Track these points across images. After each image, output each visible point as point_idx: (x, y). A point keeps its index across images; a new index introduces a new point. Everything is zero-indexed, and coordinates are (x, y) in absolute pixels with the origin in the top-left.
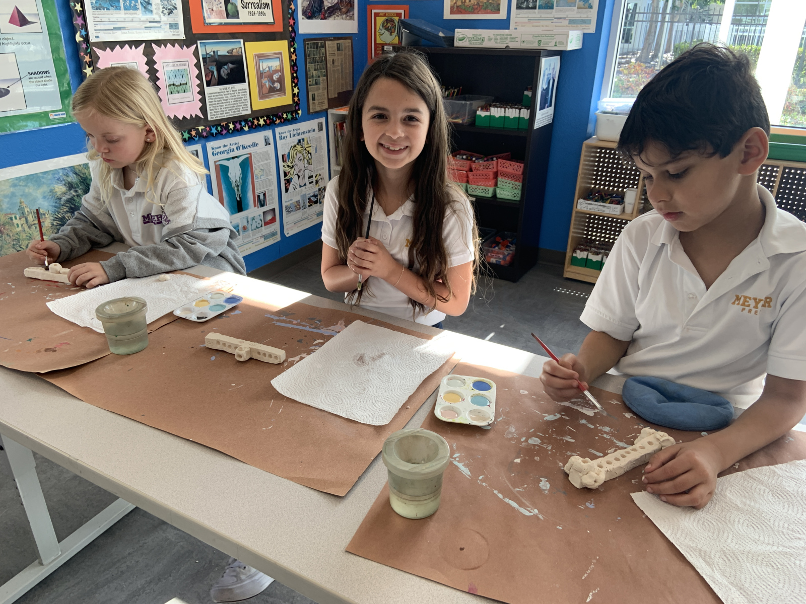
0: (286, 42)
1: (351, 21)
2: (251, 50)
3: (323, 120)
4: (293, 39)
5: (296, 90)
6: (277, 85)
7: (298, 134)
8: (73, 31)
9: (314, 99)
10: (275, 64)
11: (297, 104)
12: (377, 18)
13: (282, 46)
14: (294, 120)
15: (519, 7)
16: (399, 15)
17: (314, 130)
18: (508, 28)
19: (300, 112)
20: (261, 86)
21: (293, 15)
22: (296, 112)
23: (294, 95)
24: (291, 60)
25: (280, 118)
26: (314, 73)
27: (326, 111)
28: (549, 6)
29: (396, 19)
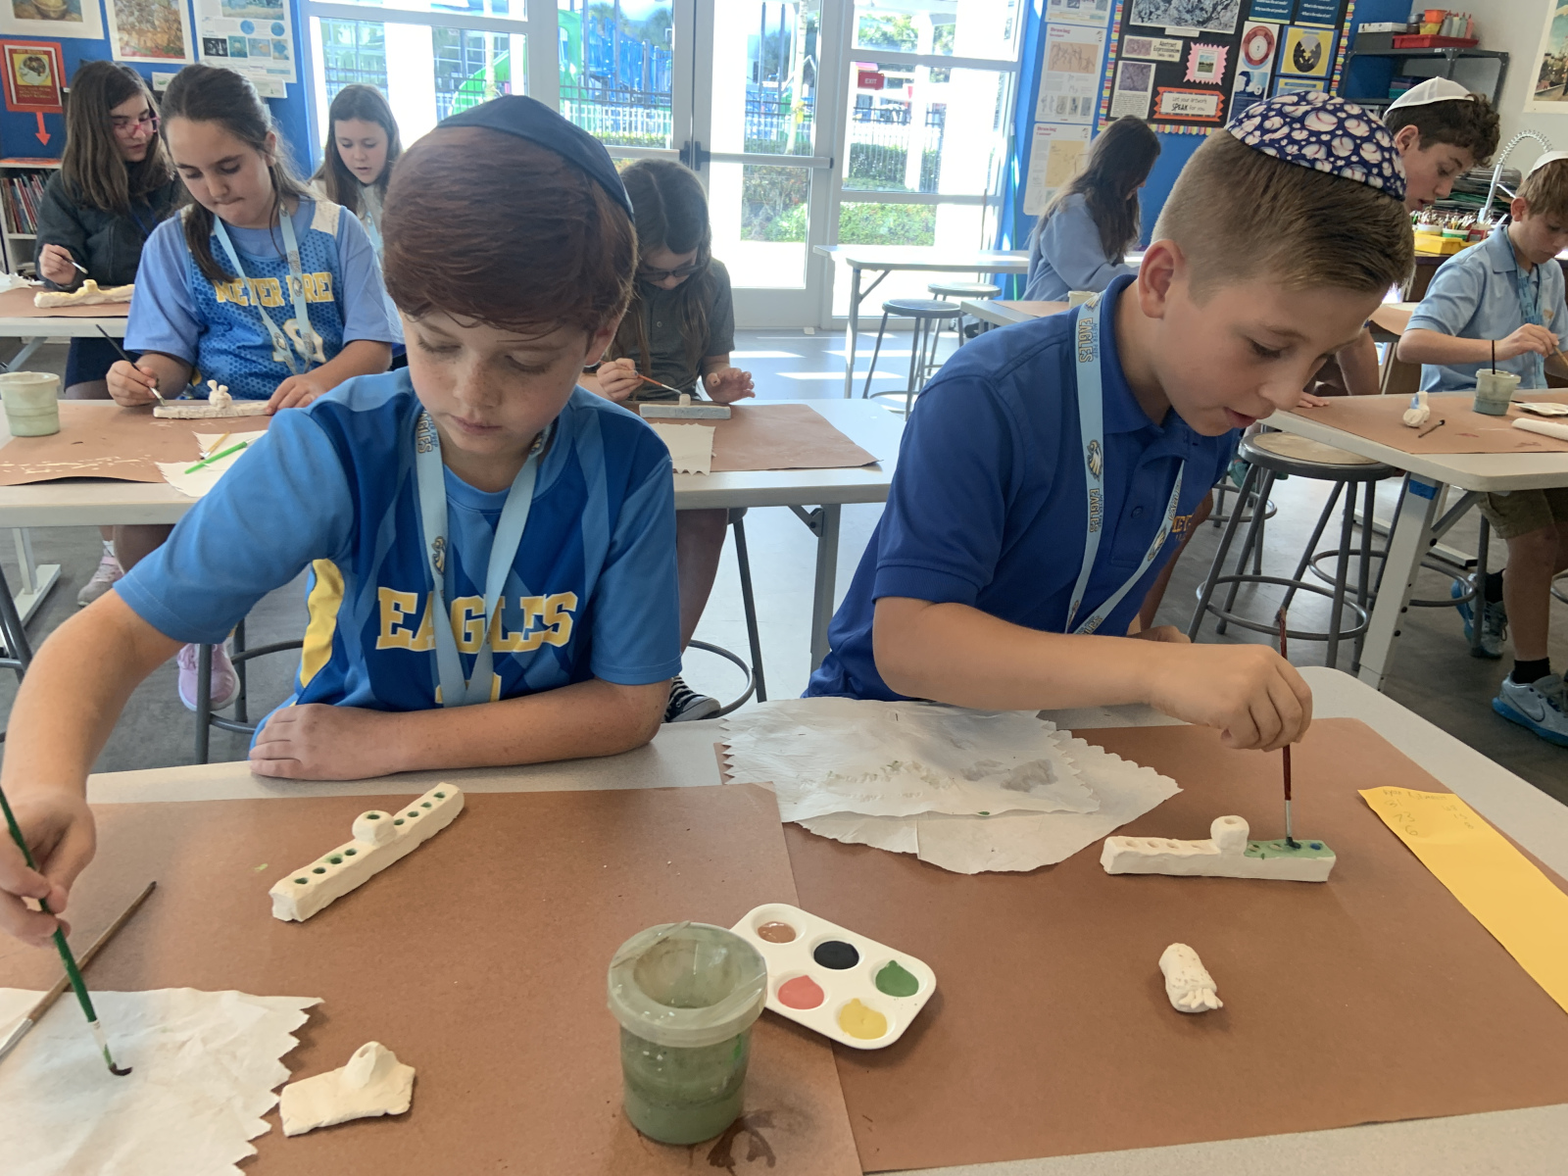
12: (15, 56)
15: (207, 54)
16: (47, 53)
28: (242, 54)
29: (45, 58)
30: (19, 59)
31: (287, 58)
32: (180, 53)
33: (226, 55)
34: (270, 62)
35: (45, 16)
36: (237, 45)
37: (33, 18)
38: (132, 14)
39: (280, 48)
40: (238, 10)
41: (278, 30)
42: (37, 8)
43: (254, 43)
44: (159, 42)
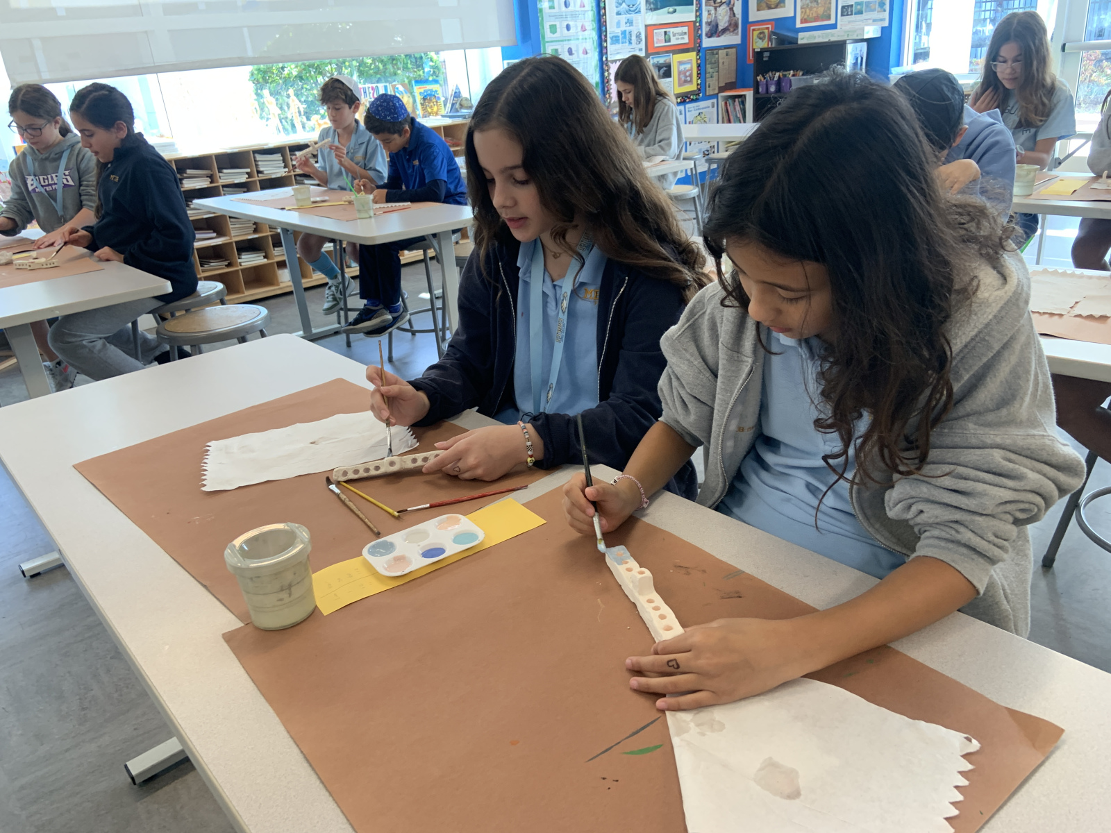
0: (694, 53)
1: (736, 36)
2: (675, 59)
3: (715, 101)
4: (699, 51)
5: (699, 82)
6: (689, 79)
7: (699, 109)
9: (709, 87)
10: (688, 67)
11: (699, 90)
12: (754, 32)
13: (692, 56)
14: (696, 100)
15: (842, 15)
16: (768, 28)
17: (709, 107)
18: (836, 28)
19: (701, 95)
20: (679, 79)
21: (700, 37)
22: (698, 94)
23: (698, 84)
24: (697, 64)
25: (689, 98)
26: (711, 70)
27: (717, 94)
28: (860, 12)
29: (766, 31)
30: (756, 33)
31: (885, 11)
32: (829, 18)
33: (852, 14)
34: (875, 15)
35: (770, 8)
36: (859, 7)
37: (763, 10)
39: (882, 4)
42: (767, 4)
43: (868, 4)
44: (819, 12)
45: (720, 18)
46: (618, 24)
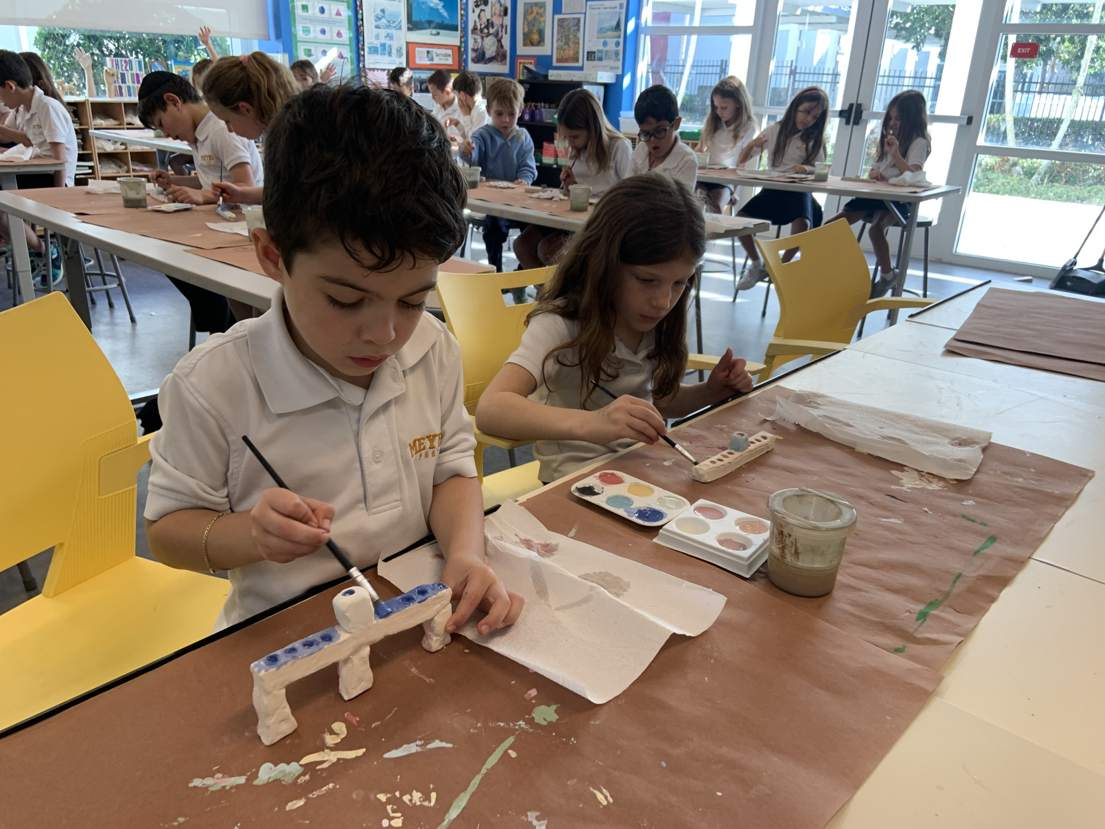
1: (504, 67)
8: (359, 62)
12: (519, 65)
15: (588, 60)
16: (531, 63)
18: (580, 70)
28: (600, 59)
30: (522, 66)
31: (619, 60)
32: (577, 60)
33: (594, 60)
34: (612, 63)
35: (533, 44)
36: (600, 54)
38: (562, 40)
39: (617, 54)
40: (603, 35)
41: (617, 44)
43: (607, 52)
44: (570, 54)
45: (487, 47)
46: (377, 37)
